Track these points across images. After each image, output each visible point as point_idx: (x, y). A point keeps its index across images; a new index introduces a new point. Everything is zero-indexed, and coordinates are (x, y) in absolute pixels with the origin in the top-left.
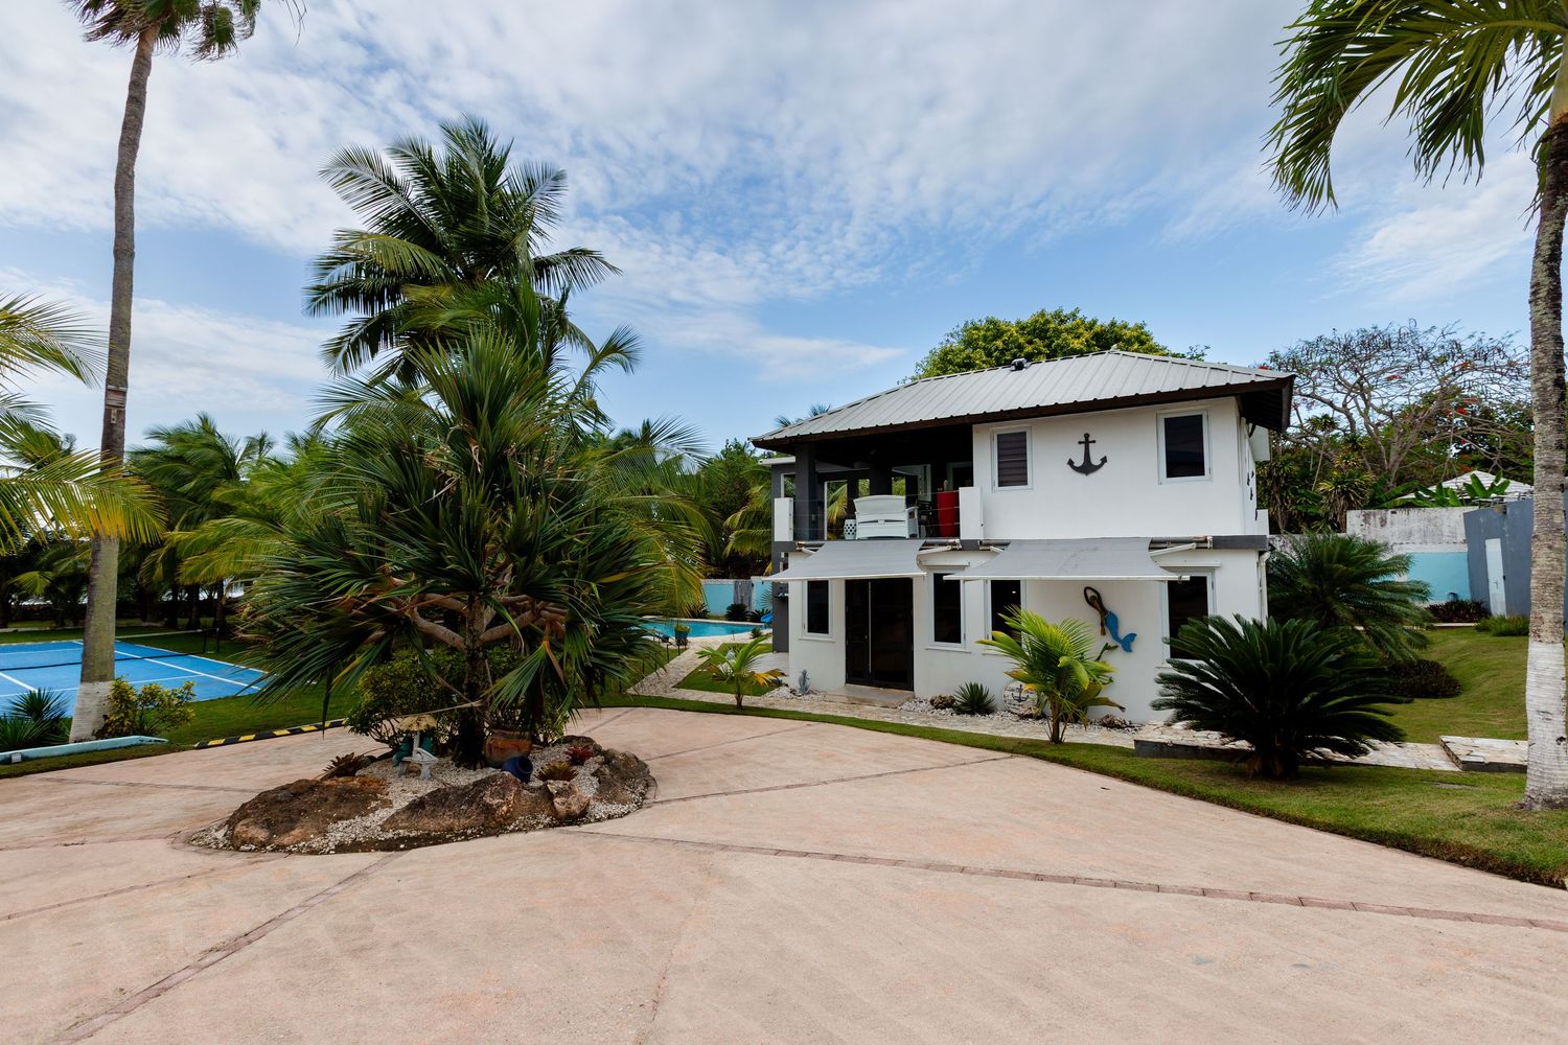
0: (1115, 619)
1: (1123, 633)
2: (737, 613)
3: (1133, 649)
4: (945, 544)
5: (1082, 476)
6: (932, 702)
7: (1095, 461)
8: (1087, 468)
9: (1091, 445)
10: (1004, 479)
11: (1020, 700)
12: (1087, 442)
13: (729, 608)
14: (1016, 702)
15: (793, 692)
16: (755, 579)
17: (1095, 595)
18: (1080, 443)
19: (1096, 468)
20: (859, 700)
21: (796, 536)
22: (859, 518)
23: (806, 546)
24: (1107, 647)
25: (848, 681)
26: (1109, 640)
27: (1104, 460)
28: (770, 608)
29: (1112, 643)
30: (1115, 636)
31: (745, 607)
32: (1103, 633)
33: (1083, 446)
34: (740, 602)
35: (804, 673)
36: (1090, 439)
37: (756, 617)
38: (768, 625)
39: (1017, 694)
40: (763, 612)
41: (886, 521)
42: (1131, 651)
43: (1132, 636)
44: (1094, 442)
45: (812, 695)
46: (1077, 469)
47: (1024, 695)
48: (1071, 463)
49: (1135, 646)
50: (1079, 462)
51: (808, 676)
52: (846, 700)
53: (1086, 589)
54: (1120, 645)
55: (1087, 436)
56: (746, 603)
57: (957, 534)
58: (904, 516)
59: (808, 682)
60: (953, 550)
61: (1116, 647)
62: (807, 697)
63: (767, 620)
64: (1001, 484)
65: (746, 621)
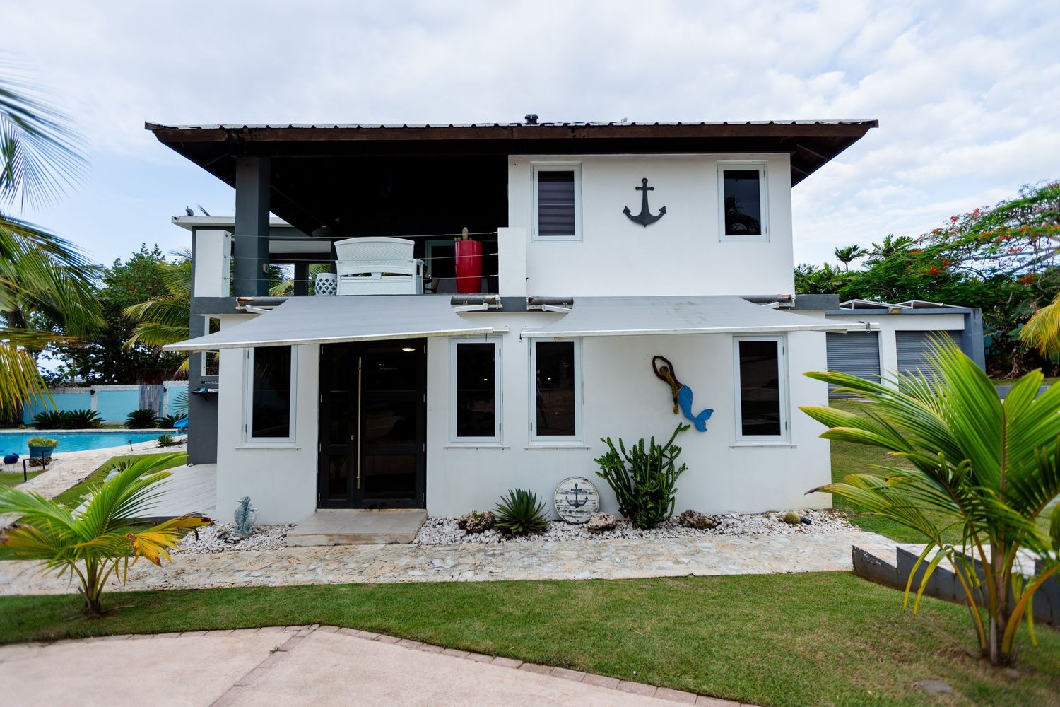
0: (689, 393)
1: (696, 410)
2: (142, 420)
3: (707, 428)
4: (480, 302)
5: (638, 228)
6: (462, 525)
7: (654, 211)
8: (645, 219)
9: (649, 192)
10: (547, 227)
11: (577, 505)
12: (645, 188)
13: (130, 415)
14: (572, 508)
15: (223, 536)
16: (167, 384)
17: (665, 364)
18: (637, 188)
19: (654, 219)
20: (348, 537)
21: (235, 289)
22: (342, 270)
23: (253, 303)
24: (681, 429)
25: (320, 505)
26: (680, 419)
27: (663, 211)
28: (186, 412)
29: (685, 422)
30: (688, 414)
31: (154, 413)
32: (676, 411)
33: (641, 192)
34: (147, 408)
35: (246, 504)
36: (649, 185)
37: (168, 423)
38: (184, 430)
39: (572, 497)
40: (177, 418)
41: (383, 274)
42: (706, 430)
43: (708, 413)
44: (652, 189)
45: (260, 538)
46: (636, 220)
47: (581, 497)
48: (627, 211)
49: (709, 424)
50: (636, 212)
51: (252, 505)
52: (324, 540)
53: (655, 358)
54: (692, 425)
55: (645, 181)
56: (155, 408)
57: (495, 289)
58: (411, 269)
59: (252, 517)
60: (490, 310)
61: (687, 427)
62: (250, 542)
63: (181, 425)
64: (542, 233)
65: (155, 428)
